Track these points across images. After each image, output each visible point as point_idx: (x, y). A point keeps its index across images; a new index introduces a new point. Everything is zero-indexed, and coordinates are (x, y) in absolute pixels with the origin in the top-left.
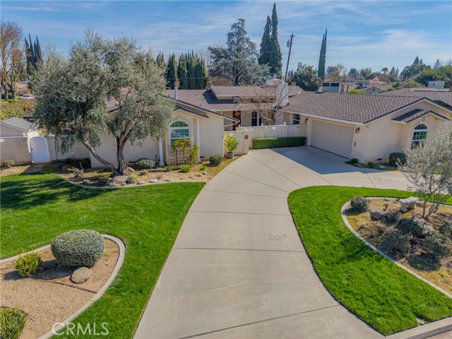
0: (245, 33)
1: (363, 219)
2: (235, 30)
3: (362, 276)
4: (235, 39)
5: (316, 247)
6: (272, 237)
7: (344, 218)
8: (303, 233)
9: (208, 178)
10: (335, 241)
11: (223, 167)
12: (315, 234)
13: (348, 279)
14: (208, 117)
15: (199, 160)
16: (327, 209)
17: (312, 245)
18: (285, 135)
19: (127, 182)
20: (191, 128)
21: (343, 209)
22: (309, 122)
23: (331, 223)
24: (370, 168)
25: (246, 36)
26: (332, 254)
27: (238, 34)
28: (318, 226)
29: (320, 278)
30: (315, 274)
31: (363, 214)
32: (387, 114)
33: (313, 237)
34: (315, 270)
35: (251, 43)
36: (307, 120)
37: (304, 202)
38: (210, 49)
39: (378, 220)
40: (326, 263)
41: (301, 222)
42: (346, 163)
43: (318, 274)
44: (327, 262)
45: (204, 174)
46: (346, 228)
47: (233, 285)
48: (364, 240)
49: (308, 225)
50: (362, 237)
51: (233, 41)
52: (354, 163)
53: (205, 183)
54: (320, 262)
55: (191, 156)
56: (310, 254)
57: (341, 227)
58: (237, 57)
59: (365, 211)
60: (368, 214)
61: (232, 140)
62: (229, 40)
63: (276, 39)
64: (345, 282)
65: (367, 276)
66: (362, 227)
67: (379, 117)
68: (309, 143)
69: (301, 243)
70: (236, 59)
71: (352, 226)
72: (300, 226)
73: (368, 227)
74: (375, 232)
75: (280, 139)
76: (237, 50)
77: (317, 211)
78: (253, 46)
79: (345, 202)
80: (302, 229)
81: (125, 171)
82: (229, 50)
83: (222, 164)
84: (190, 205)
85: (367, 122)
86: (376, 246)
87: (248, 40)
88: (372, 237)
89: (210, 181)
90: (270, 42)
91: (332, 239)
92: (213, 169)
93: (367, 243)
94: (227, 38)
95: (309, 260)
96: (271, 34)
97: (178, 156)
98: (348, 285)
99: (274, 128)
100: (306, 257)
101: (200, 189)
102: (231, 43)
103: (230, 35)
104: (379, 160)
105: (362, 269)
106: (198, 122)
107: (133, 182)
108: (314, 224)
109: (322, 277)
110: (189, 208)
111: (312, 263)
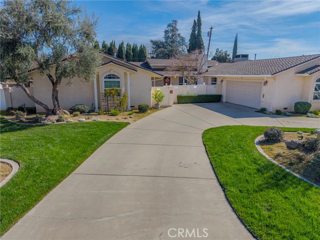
0: (177, 30)
1: (279, 148)
2: (170, 28)
3: (287, 206)
4: (170, 35)
5: (228, 173)
6: (181, 165)
7: (259, 148)
8: (215, 161)
9: (133, 120)
10: (250, 167)
11: (149, 114)
12: (227, 161)
13: (269, 210)
14: (137, 71)
15: (129, 108)
16: (240, 140)
17: (224, 172)
18: (204, 93)
19: (58, 121)
20: (122, 80)
21: (257, 140)
22: (224, 83)
23: (244, 151)
24: (278, 114)
25: (178, 32)
26: (247, 181)
27: (173, 31)
28: (231, 154)
29: (233, 208)
30: (226, 203)
31: (278, 144)
32: (292, 67)
33: (225, 164)
34: (227, 199)
35: (182, 37)
36: (222, 81)
37: (218, 135)
38: (152, 41)
39: (295, 149)
40: (241, 191)
41: (213, 152)
42: (256, 111)
43: (230, 203)
44: (241, 189)
45: (130, 117)
46: (261, 155)
47: (122, 215)
48: (284, 167)
49: (221, 154)
50: (281, 164)
51: (169, 36)
52: (263, 112)
53: (129, 123)
54: (232, 189)
55: (120, 103)
56: (222, 180)
57: (256, 155)
58: (171, 46)
59: (279, 141)
60: (283, 144)
61: (159, 93)
62: (165, 35)
63: (200, 35)
64: (265, 213)
65: (294, 205)
66: (278, 155)
67: (284, 70)
68: (224, 100)
69: (212, 171)
70: (171, 49)
71: (268, 155)
72: (212, 154)
73: (285, 154)
74: (294, 160)
75: (199, 96)
76: (172, 42)
77: (230, 142)
78: (183, 39)
79: (258, 135)
80: (214, 158)
81: (58, 112)
82: (166, 42)
83: (149, 111)
84: (108, 139)
85: (275, 74)
86: (298, 173)
87: (179, 35)
88: (291, 164)
89: (135, 122)
90: (196, 38)
91: (246, 165)
92: (140, 115)
93: (288, 170)
94: (164, 34)
95: (220, 187)
96: (196, 32)
97: (109, 102)
98: (269, 217)
99: (195, 87)
100: (217, 184)
101: (123, 128)
102: (167, 37)
103: (166, 32)
104: (285, 109)
105: (286, 198)
106: (128, 75)
107: (63, 121)
108: (227, 153)
109: (235, 206)
110: (106, 140)
111: (224, 191)
